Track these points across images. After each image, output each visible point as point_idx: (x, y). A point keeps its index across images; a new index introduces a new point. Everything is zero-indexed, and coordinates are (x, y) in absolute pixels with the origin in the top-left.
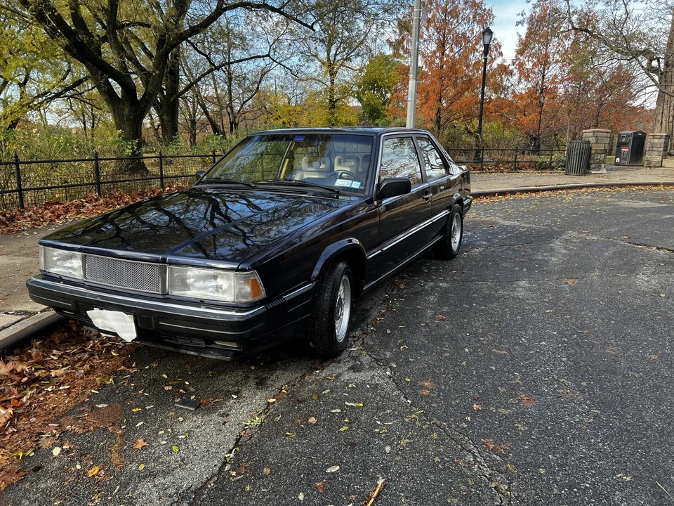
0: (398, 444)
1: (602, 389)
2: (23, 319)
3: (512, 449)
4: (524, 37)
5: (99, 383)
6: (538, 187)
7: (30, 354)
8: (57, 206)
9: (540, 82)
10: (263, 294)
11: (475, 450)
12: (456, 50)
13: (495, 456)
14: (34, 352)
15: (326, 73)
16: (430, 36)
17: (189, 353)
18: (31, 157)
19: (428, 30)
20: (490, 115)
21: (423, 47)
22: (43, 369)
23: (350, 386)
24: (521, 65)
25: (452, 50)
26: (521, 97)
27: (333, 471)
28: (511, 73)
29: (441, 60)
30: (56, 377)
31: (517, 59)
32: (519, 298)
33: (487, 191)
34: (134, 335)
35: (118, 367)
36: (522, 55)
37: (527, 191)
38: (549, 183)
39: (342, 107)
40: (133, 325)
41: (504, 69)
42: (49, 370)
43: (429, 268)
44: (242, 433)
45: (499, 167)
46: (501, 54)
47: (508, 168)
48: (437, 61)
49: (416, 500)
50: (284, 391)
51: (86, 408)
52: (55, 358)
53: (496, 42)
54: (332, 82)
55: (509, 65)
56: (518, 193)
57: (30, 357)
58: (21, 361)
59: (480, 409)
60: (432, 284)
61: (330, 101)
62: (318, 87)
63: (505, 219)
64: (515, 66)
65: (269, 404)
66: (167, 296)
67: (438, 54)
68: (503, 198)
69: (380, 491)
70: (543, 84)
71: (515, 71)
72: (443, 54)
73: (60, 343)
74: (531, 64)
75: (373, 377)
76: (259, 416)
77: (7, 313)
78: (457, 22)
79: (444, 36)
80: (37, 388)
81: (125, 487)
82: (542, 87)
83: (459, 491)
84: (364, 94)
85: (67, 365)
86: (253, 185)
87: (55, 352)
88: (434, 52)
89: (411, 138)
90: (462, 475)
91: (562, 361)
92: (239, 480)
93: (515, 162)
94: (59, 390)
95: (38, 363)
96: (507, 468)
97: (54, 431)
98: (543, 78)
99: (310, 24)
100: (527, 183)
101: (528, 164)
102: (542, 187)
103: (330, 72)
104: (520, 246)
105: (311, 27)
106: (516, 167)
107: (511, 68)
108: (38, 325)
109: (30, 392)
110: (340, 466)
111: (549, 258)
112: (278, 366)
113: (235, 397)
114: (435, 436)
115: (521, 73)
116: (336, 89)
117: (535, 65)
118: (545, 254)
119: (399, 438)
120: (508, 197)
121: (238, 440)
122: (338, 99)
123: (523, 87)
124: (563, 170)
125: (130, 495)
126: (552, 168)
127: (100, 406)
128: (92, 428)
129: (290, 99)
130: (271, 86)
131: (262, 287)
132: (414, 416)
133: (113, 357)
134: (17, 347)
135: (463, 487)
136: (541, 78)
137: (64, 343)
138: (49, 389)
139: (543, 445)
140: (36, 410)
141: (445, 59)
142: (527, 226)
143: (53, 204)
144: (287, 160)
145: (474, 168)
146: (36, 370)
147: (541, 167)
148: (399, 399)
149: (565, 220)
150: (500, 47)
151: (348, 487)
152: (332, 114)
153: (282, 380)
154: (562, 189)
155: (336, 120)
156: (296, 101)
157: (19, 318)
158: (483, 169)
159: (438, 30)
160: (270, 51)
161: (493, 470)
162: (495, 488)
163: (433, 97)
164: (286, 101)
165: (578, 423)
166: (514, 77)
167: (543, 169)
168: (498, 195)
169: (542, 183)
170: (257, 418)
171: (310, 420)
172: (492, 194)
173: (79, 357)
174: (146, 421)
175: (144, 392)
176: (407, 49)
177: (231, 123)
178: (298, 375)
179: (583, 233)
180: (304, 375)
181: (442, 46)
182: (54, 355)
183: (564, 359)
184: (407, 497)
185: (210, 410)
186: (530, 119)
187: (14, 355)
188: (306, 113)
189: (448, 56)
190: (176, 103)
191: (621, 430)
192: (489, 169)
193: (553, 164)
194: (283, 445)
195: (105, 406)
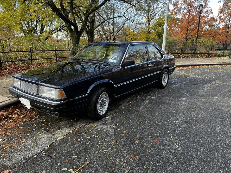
0: (101, 151)
1: (188, 141)
2: (11, 99)
3: (139, 158)
4: (222, 7)
5: (25, 121)
6: (214, 63)
7: (9, 110)
8: (43, 65)
9: (228, 24)
10: (65, 97)
11: (126, 157)
12: (194, 12)
13: (131, 160)
14: (10, 109)
15: (147, 21)
16: (185, 7)
17: (48, 114)
18: (37, 49)
19: (184, 5)
20: (206, 36)
21: (182, 11)
22: (11, 115)
23: (98, 130)
24: (220, 17)
25: (193, 12)
26: (220, 29)
27: (74, 157)
28: (216, 20)
29: (189, 16)
30: (14, 117)
31: (219, 15)
32: (179, 104)
33: (192, 64)
34: (30, 107)
35: (33, 116)
36: (221, 13)
37: (209, 65)
38: (219, 62)
39: (152, 33)
40: (30, 103)
41: (213, 19)
42: (12, 115)
43: (152, 91)
44: (55, 141)
45: (202, 55)
46: (212, 13)
47: (205, 56)
48: (187, 16)
49: (94, 171)
50: (76, 129)
51: (16, 128)
52: (16, 112)
53: (210, 9)
54: (149, 24)
55: (215, 17)
56: (205, 65)
57: (8, 111)
58: (5, 112)
59: (137, 143)
60: (150, 97)
61: (148, 31)
62: (144, 26)
63: (193, 75)
64: (218, 17)
65: (69, 133)
66: (39, 95)
67: (187, 14)
68: (198, 67)
69: (84, 166)
70: (229, 24)
71: (218, 19)
72: (189, 13)
73: (20, 107)
74: (224, 17)
75: (108, 128)
76: (63, 136)
77: (8, 97)
78: (196, 1)
79: (190, 7)
80: (7, 120)
81: (12, 154)
82: (229, 25)
83: (111, 170)
84: (156, 28)
85: (19, 114)
86: (83, 60)
87: (17, 110)
88: (186, 13)
89: (145, 45)
90: (116, 165)
91: (180, 129)
92: (44, 156)
93: (209, 54)
94: (13, 122)
95: (10, 113)
96: (133, 164)
97: (4, 134)
98: (229, 22)
99: (134, 5)
100: (210, 62)
101: (214, 54)
102: (215, 63)
103: (148, 21)
104: (192, 85)
105: (135, 6)
106: (209, 56)
107: (216, 18)
108: (14, 101)
109: (4, 121)
110: (78, 156)
111: (201, 90)
112: (80, 121)
113: (60, 129)
114: (115, 150)
115: (220, 20)
116: (150, 27)
117: (226, 17)
118: (200, 89)
119: (103, 149)
120: (200, 67)
121: (52, 143)
122: (151, 30)
123: (221, 26)
124: (228, 57)
125: (11, 156)
126: (224, 56)
127: (21, 128)
128: (14, 134)
129: (134, 31)
130: (128, 26)
131: (64, 94)
132: (113, 142)
133: (34, 113)
134: (6, 107)
135: (113, 169)
136: (228, 22)
137: (21, 107)
138: (10, 121)
139: (152, 158)
140: (3, 127)
141: (190, 15)
142: (201, 78)
143: (42, 64)
144: (106, 52)
145: (192, 55)
146: (9, 115)
147: (219, 56)
148: (112, 136)
149: (218, 76)
150: (212, 10)
151: (76, 163)
152: (148, 35)
153: (78, 126)
154: (224, 64)
155: (149, 37)
156: (136, 31)
157: (10, 98)
158: (195, 56)
159: (188, 5)
160: (124, 14)
161: (127, 164)
162: (124, 171)
163: (184, 29)
164: (133, 31)
165: (170, 152)
166: (217, 22)
167: (220, 56)
168: (197, 66)
169: (216, 62)
170: (62, 137)
171: (78, 140)
172: (194, 65)
173: (23, 112)
174: (30, 134)
175: (35, 125)
176: (176, 12)
177: (113, 39)
178: (84, 124)
179: (221, 81)
180: (86, 125)
181: (189, 11)
182: (16, 111)
183: (181, 128)
184: (92, 169)
185: (50, 133)
186: (223, 38)
187: (4, 110)
188: (139, 35)
189: (191, 14)
190: (93, 32)
191: (185, 156)
192: (198, 56)
193: (225, 55)
194: (65, 147)
195: (22, 128)
